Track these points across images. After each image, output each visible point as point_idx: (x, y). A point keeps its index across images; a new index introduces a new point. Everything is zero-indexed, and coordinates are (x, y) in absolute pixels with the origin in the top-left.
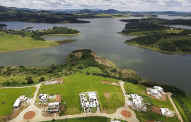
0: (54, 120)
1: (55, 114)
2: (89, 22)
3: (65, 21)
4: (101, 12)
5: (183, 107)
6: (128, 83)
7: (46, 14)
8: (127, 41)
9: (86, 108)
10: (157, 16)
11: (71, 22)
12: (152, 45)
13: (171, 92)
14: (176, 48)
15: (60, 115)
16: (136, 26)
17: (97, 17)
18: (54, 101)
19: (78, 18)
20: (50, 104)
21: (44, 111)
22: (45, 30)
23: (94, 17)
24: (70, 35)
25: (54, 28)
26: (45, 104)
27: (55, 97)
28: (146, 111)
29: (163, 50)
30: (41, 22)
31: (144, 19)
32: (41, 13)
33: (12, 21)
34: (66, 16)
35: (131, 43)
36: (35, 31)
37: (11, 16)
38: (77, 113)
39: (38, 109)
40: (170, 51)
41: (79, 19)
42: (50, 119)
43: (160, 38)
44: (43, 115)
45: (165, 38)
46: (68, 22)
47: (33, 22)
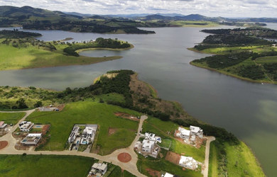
0: (25, 154)
1: (31, 148)
2: (153, 32)
3: (119, 31)
4: (178, 18)
5: (221, 158)
6: (153, 119)
7: (98, 20)
8: (195, 61)
9: (74, 145)
10: (265, 25)
11: (128, 32)
12: (229, 68)
13: (216, 136)
14: (266, 75)
15: (36, 150)
16: (219, 40)
17: (169, 26)
18: (37, 132)
19: (141, 26)
20: (30, 135)
21: (19, 143)
22: (84, 42)
23: (164, 26)
24: (117, 49)
25: (98, 40)
26: (25, 134)
27: (42, 126)
28: (155, 157)
29: (244, 76)
30: (87, 32)
31: (239, 30)
32: (92, 20)
33: (51, 29)
34: (124, 24)
35: (199, 64)
36: (71, 43)
37: (52, 23)
38: (59, 149)
39: (14, 139)
40: (254, 79)
41: (140, 29)
42: (21, 152)
43: (246, 59)
44: (16, 147)
45: (253, 59)
46: (123, 31)
47: (78, 31)
